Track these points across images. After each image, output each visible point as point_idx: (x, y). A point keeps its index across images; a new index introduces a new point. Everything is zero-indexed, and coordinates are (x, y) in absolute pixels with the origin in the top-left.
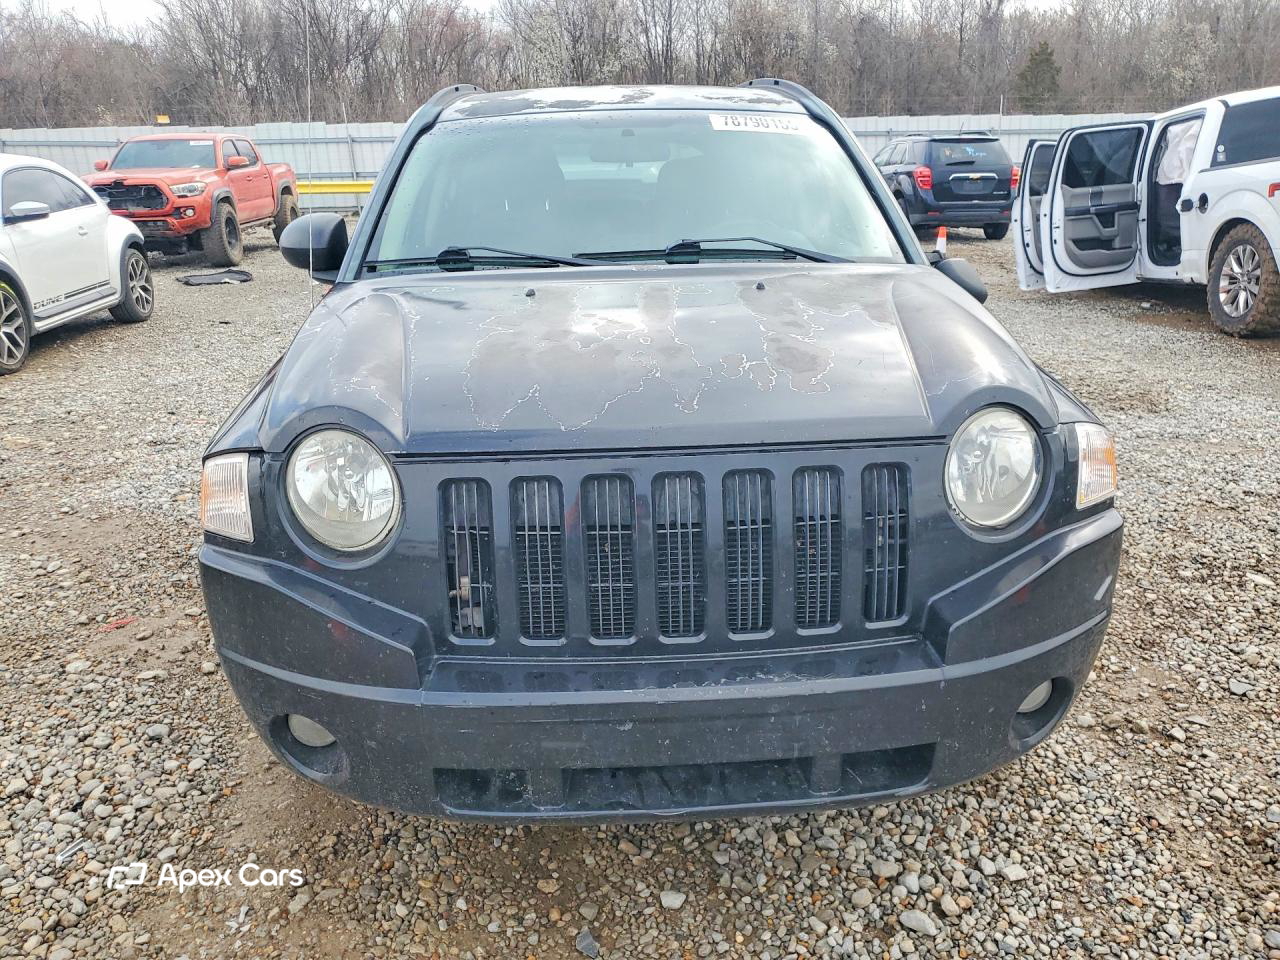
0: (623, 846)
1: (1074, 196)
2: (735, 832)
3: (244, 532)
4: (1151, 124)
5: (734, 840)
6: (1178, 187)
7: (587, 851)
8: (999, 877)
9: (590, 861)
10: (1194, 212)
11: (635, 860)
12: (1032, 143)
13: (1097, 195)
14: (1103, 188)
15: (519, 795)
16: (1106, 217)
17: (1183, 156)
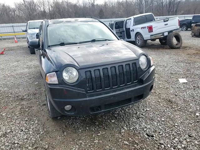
0: (103, 117)
1: (117, 30)
2: (116, 113)
3: (57, 83)
4: (124, 20)
5: (116, 114)
6: (130, 28)
7: (99, 119)
8: (147, 110)
9: (100, 120)
10: (132, 32)
11: (106, 118)
12: (110, 23)
13: (119, 30)
14: (120, 29)
15: (99, 109)
16: (121, 33)
17: (129, 24)
